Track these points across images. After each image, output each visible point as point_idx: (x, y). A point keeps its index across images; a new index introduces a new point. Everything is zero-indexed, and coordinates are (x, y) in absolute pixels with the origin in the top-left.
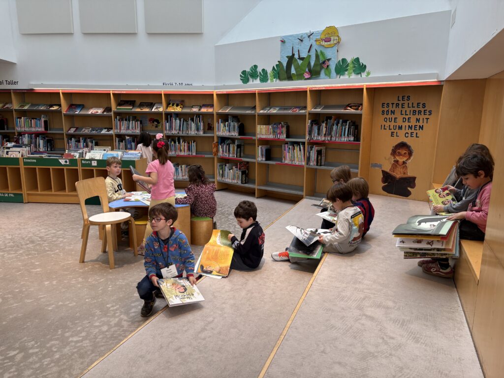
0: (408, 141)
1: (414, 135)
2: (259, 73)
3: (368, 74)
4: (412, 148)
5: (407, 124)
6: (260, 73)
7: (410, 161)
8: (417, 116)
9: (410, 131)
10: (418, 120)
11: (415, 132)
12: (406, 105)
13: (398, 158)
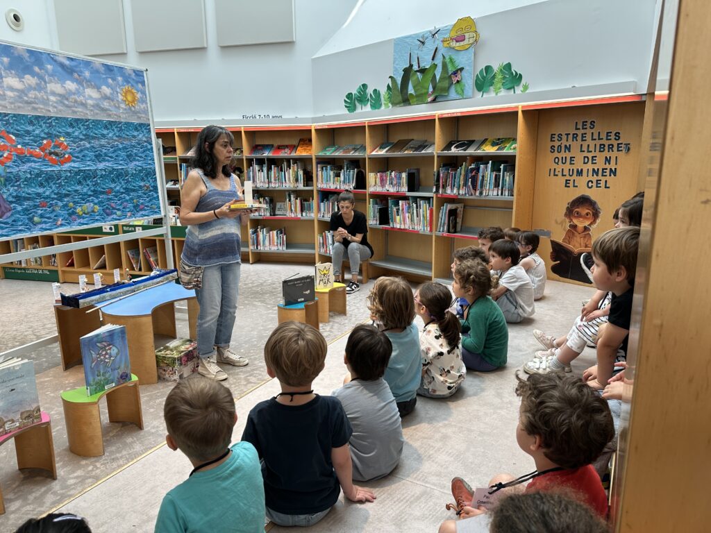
0: (593, 194)
1: (603, 184)
2: (369, 96)
3: (526, 88)
4: (599, 205)
5: (590, 166)
6: (371, 95)
7: (594, 226)
8: (606, 154)
9: (595, 178)
11: (603, 179)
12: (588, 137)
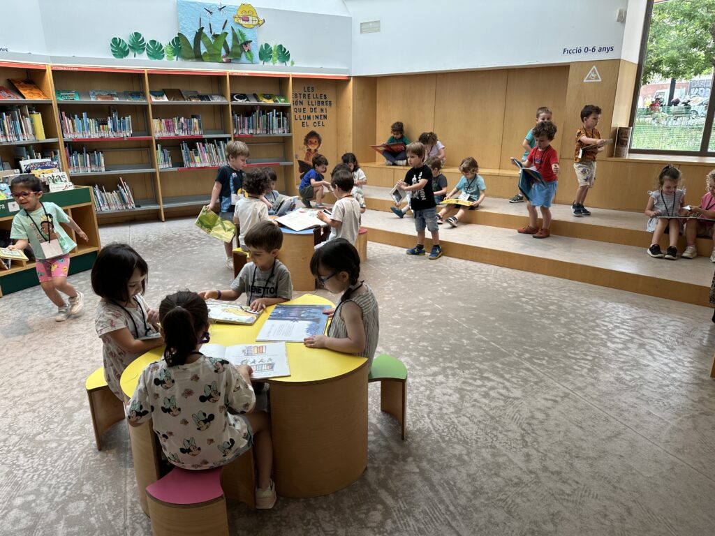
0: (317, 130)
1: (321, 124)
3: (293, 63)
4: (321, 136)
5: (314, 114)
6: (147, 44)
7: (320, 148)
8: (321, 107)
9: (317, 121)
10: (322, 110)
11: (321, 121)
12: (311, 96)
13: (310, 147)
